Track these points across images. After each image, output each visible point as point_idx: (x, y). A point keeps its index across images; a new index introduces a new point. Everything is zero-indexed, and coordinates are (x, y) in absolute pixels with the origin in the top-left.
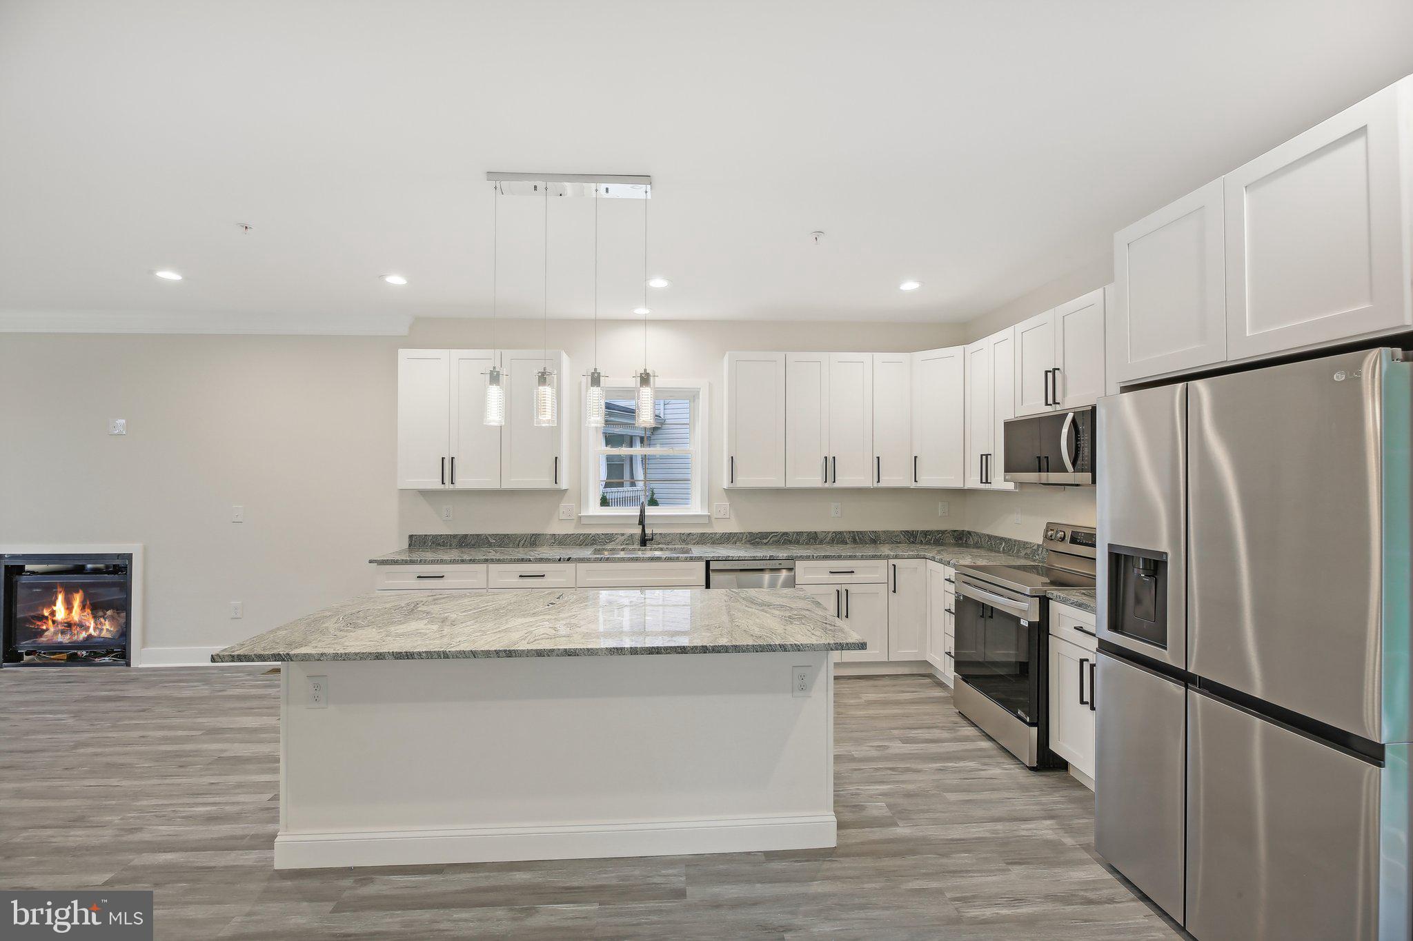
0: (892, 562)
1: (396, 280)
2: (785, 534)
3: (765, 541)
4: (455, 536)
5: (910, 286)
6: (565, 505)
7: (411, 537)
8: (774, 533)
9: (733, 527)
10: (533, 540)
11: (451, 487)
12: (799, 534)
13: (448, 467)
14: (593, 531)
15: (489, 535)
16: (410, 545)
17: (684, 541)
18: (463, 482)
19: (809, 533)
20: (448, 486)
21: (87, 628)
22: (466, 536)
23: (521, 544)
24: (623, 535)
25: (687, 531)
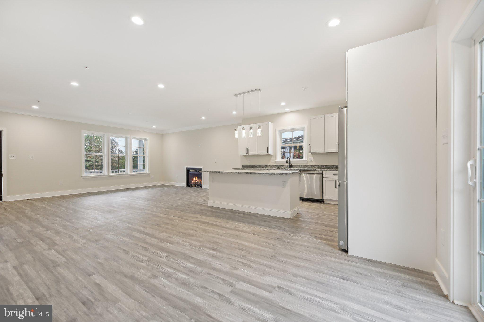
1: (234, 113)
2: (329, 166)
3: (323, 168)
4: (250, 165)
6: (273, 159)
7: (242, 165)
8: (325, 166)
9: (314, 164)
10: (266, 167)
11: (248, 154)
12: (333, 166)
13: (247, 150)
15: (257, 165)
16: (242, 167)
18: (250, 153)
21: (197, 181)
22: (252, 166)
23: (263, 167)
24: (285, 166)
25: (301, 165)
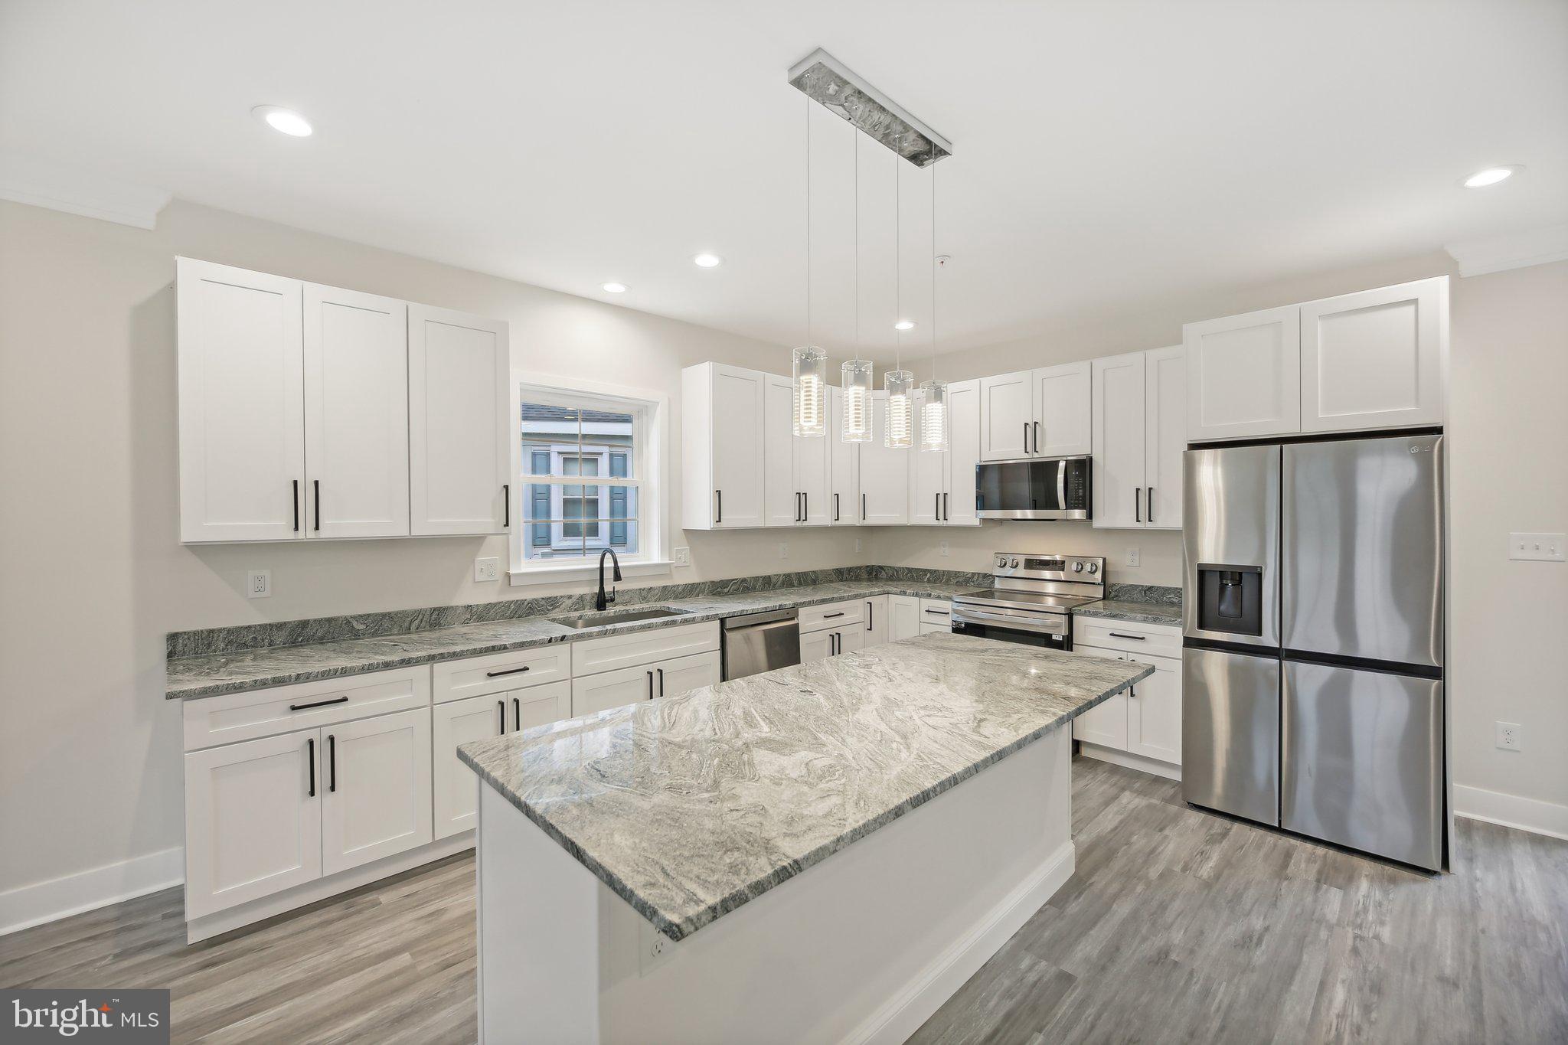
0: (869, 599)
2: (744, 580)
3: (726, 590)
4: (280, 626)
5: (904, 326)
6: (484, 558)
7: (173, 638)
8: (734, 580)
9: (692, 577)
10: (436, 618)
12: (756, 579)
13: (307, 499)
14: (529, 595)
15: (354, 617)
16: (170, 655)
17: (644, 598)
19: (764, 578)
20: (307, 533)
22: (304, 624)
23: (413, 627)
24: (570, 597)
